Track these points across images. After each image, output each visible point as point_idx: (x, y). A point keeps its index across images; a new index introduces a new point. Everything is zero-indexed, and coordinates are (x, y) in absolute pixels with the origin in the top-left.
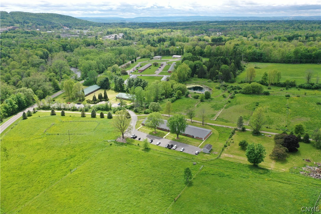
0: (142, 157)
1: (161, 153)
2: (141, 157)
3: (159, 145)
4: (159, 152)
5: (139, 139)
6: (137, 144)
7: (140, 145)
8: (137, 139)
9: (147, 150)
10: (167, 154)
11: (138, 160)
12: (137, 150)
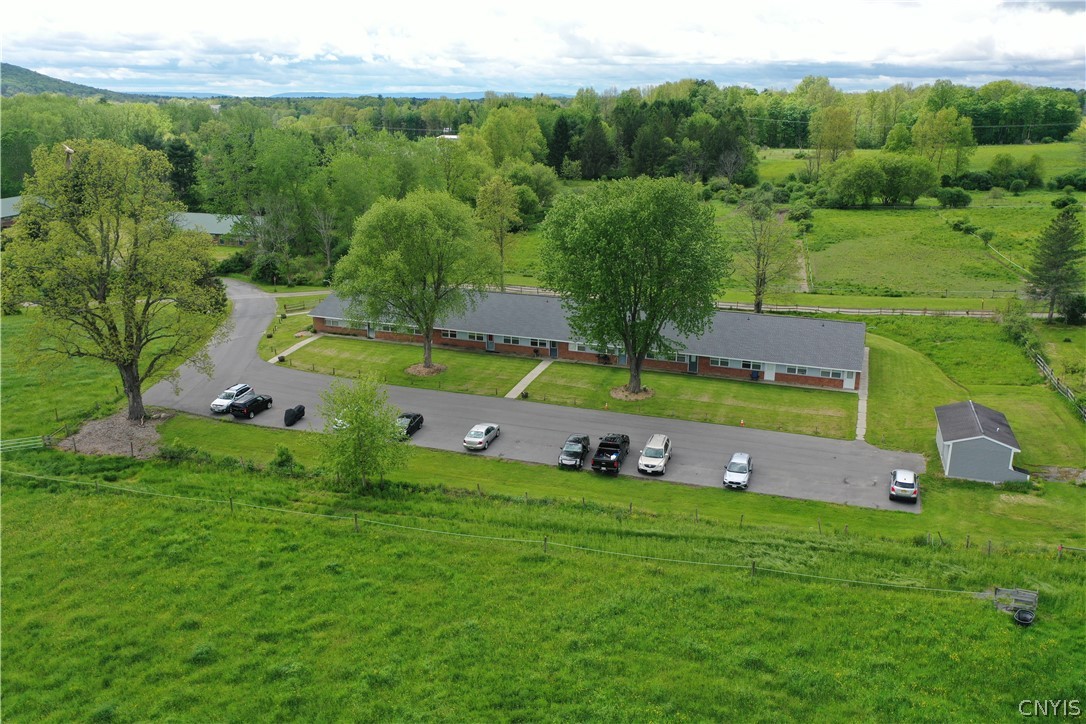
0: (331, 583)
1: (542, 515)
2: (312, 586)
3: (493, 453)
4: (512, 512)
5: (295, 416)
6: (274, 457)
7: (296, 459)
8: (274, 417)
9: (379, 503)
10: (605, 521)
11: (283, 622)
12: (265, 511)
